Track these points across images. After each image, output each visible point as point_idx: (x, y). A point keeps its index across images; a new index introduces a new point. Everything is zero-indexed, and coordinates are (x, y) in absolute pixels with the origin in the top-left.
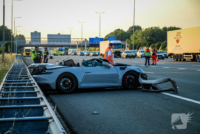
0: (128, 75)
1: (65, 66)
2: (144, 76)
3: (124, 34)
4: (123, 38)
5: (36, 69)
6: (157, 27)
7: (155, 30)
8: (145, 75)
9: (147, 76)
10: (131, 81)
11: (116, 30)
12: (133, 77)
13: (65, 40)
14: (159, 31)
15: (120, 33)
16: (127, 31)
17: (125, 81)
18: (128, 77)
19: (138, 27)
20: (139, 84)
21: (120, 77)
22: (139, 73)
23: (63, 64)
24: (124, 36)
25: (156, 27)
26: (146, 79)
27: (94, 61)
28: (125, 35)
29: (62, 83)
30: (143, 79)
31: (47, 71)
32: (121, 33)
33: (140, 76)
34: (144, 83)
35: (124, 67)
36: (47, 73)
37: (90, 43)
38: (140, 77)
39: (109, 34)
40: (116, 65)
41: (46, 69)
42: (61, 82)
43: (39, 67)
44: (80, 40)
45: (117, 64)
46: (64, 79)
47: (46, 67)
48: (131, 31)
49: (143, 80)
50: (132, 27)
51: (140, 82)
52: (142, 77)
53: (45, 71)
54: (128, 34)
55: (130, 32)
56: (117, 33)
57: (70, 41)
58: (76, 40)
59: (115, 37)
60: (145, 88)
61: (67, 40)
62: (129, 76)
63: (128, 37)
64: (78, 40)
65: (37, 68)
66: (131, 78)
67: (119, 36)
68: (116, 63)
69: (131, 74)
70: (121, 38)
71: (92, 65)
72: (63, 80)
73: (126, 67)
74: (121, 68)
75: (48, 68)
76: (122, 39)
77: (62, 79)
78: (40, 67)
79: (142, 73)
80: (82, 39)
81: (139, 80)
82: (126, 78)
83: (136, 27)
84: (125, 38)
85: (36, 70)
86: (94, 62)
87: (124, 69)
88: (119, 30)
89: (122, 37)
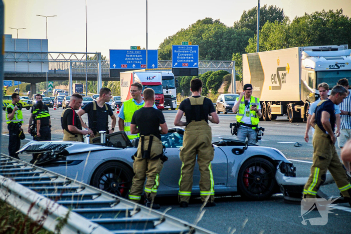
0: (251, 166)
1: (109, 146)
2: (287, 168)
3: (225, 36)
4: (221, 47)
5: (42, 154)
6: (335, 11)
7: (328, 20)
8: (291, 165)
9: (295, 169)
10: (258, 179)
11: (199, 21)
12: (262, 171)
13: (29, 56)
14: (342, 24)
15: (213, 32)
16: (236, 27)
17: (244, 178)
18: (250, 171)
19: (273, 10)
20: (278, 188)
21: (234, 171)
22: (276, 162)
23: (102, 142)
24: (225, 41)
25: (331, 11)
26: (294, 175)
27: (172, 135)
28: (230, 40)
29: (102, 184)
30: (285, 175)
31: (68, 158)
32: (216, 33)
33: (278, 167)
34: (289, 184)
35: (241, 147)
36: (70, 163)
37: (114, 65)
38: (279, 171)
39: (174, 36)
40: (223, 144)
41: (66, 153)
42: (101, 182)
43: (51, 149)
44: (80, 57)
45: (226, 141)
46: (107, 175)
47: (66, 148)
48: (248, 26)
49: (285, 178)
50: (252, 13)
51: (280, 182)
52: (283, 171)
53: (65, 159)
54: (239, 35)
55: (245, 29)
56: (202, 31)
57: (45, 62)
58: (67, 56)
59: (195, 48)
60: (291, 196)
61: (35, 57)
62: (254, 169)
63: (238, 45)
64: (73, 58)
65: (45, 153)
66: (258, 173)
67: (207, 42)
68: (223, 139)
69: (258, 165)
70: (213, 49)
71: (168, 142)
72: (104, 178)
73: (246, 148)
74: (234, 151)
75: (70, 152)
76: (219, 51)
77: (102, 175)
78: (53, 149)
79: (283, 162)
80: (86, 53)
81: (277, 178)
82: (246, 173)
83: (266, 12)
84: (228, 49)
85: (44, 157)
86: (171, 137)
87: (241, 152)
88: (208, 21)
89: (218, 44)
